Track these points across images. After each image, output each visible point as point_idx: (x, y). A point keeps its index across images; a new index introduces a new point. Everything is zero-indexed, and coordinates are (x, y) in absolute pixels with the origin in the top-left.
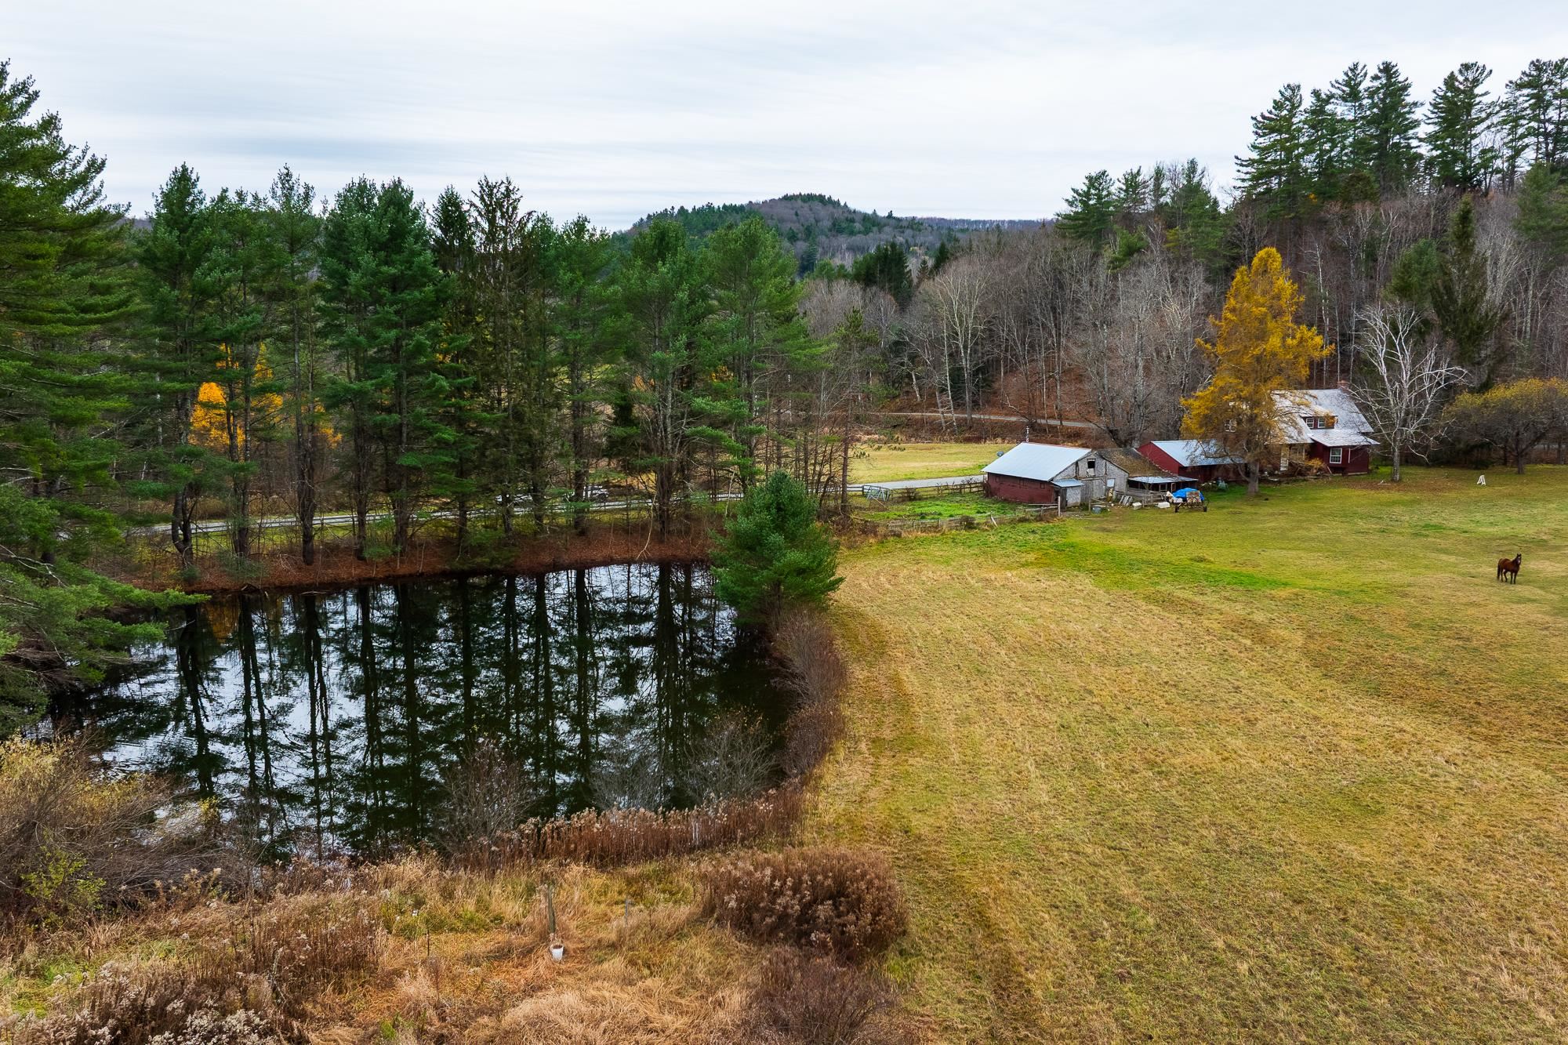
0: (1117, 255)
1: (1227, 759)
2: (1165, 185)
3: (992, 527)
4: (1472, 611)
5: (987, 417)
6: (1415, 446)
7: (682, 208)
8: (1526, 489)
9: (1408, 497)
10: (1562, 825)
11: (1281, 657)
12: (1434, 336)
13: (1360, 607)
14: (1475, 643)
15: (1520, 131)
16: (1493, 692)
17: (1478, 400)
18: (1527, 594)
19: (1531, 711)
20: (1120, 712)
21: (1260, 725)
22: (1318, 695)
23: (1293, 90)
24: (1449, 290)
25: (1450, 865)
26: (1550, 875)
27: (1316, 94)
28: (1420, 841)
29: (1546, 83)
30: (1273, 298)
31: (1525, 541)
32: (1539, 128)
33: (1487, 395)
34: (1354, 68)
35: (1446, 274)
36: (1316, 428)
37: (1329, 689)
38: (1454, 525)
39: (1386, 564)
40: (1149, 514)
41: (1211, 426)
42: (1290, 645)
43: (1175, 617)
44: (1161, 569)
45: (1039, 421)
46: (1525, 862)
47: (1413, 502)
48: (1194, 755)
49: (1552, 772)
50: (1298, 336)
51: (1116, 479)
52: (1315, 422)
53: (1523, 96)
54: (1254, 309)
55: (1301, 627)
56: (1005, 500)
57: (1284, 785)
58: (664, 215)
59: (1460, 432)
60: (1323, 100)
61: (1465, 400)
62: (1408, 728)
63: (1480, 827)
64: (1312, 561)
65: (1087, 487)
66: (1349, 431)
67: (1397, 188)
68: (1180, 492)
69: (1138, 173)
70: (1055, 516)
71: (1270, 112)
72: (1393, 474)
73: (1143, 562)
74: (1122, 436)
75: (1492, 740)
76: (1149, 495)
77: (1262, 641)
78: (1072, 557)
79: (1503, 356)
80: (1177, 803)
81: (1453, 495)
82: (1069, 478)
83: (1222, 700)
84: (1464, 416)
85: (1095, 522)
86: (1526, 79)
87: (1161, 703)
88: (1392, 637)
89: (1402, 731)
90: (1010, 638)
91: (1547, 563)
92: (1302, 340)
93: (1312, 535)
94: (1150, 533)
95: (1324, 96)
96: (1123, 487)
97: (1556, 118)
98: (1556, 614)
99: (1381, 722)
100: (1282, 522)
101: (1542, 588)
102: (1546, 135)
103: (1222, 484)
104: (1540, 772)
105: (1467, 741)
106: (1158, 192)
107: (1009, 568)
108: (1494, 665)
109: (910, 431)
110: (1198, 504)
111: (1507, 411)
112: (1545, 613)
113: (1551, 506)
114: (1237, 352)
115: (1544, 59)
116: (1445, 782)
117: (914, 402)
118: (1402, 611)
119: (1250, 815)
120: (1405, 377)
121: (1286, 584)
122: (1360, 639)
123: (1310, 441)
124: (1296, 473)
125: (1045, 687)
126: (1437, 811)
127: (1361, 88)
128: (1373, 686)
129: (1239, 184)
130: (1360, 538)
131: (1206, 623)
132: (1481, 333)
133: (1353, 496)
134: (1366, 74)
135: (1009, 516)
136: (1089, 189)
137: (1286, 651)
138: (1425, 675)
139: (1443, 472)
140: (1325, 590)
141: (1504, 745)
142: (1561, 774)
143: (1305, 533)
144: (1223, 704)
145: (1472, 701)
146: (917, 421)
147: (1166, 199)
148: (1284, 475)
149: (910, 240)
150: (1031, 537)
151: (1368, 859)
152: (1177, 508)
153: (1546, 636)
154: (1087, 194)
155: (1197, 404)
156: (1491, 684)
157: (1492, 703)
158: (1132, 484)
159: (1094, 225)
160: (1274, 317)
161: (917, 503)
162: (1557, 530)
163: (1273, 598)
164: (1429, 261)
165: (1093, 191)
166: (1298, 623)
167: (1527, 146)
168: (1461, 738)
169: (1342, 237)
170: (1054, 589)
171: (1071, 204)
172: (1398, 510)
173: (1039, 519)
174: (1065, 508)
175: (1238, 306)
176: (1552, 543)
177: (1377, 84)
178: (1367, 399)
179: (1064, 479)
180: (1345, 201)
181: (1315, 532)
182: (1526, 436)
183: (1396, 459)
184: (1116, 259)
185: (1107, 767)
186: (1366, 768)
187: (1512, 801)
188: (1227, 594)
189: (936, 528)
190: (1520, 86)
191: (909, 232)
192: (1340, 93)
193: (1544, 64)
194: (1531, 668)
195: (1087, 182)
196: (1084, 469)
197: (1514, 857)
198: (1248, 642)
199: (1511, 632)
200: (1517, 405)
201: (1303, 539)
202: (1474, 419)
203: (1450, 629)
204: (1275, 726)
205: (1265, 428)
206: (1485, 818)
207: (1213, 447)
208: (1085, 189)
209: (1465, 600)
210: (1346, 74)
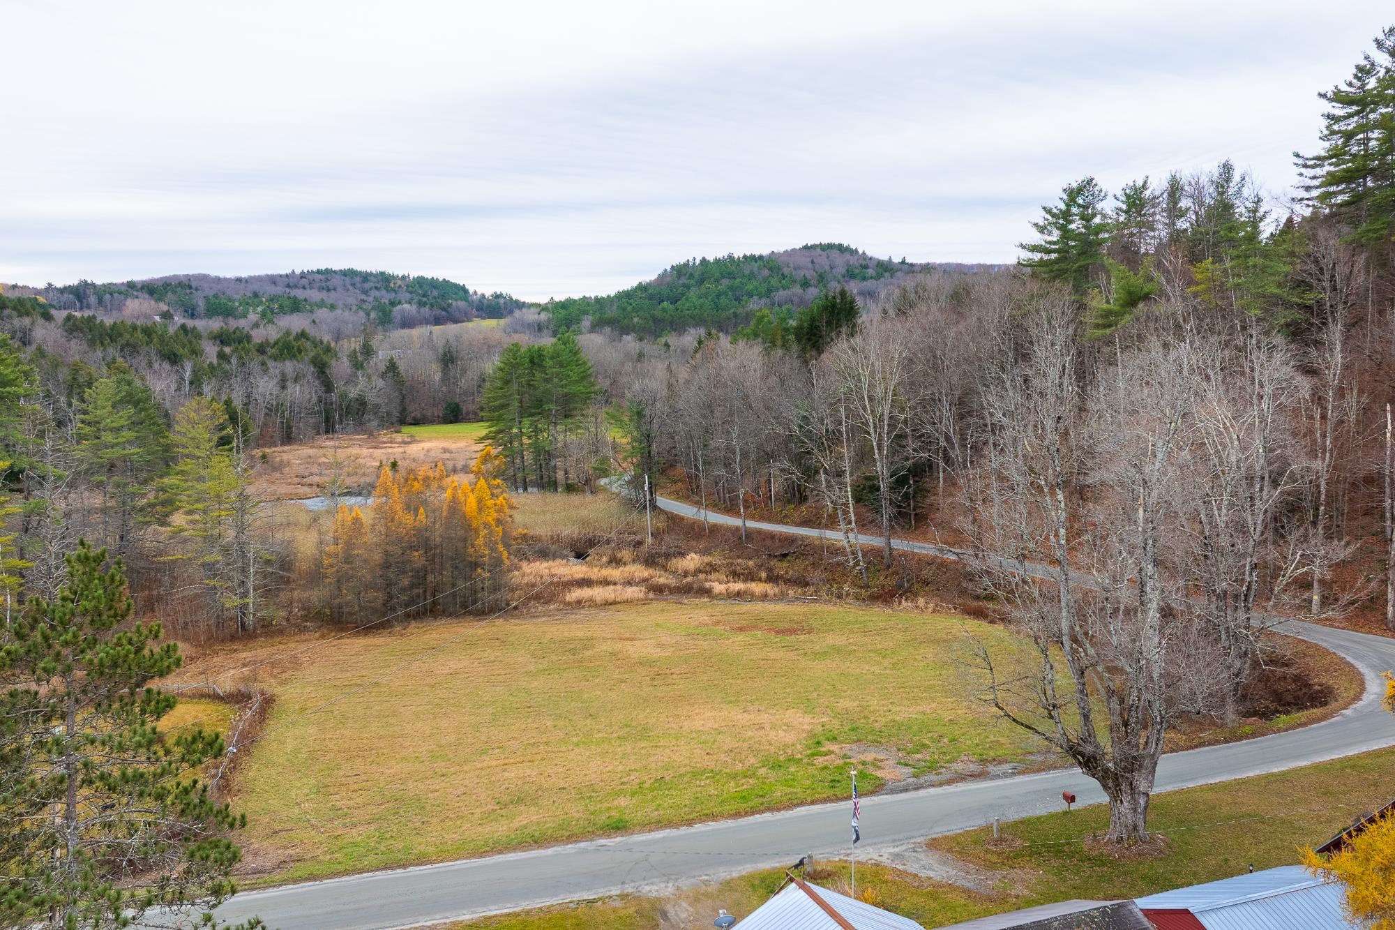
0: (1111, 307)
2: (1184, 203)
7: (704, 259)
58: (686, 265)
69: (1144, 186)
71: (1349, 84)
106: (1175, 212)
136: (1068, 206)
147: (1182, 224)
154: (1066, 215)
159: (1077, 260)
165: (1074, 210)
171: (1042, 229)
184: (1109, 313)
195: (1065, 197)
208: (1063, 207)
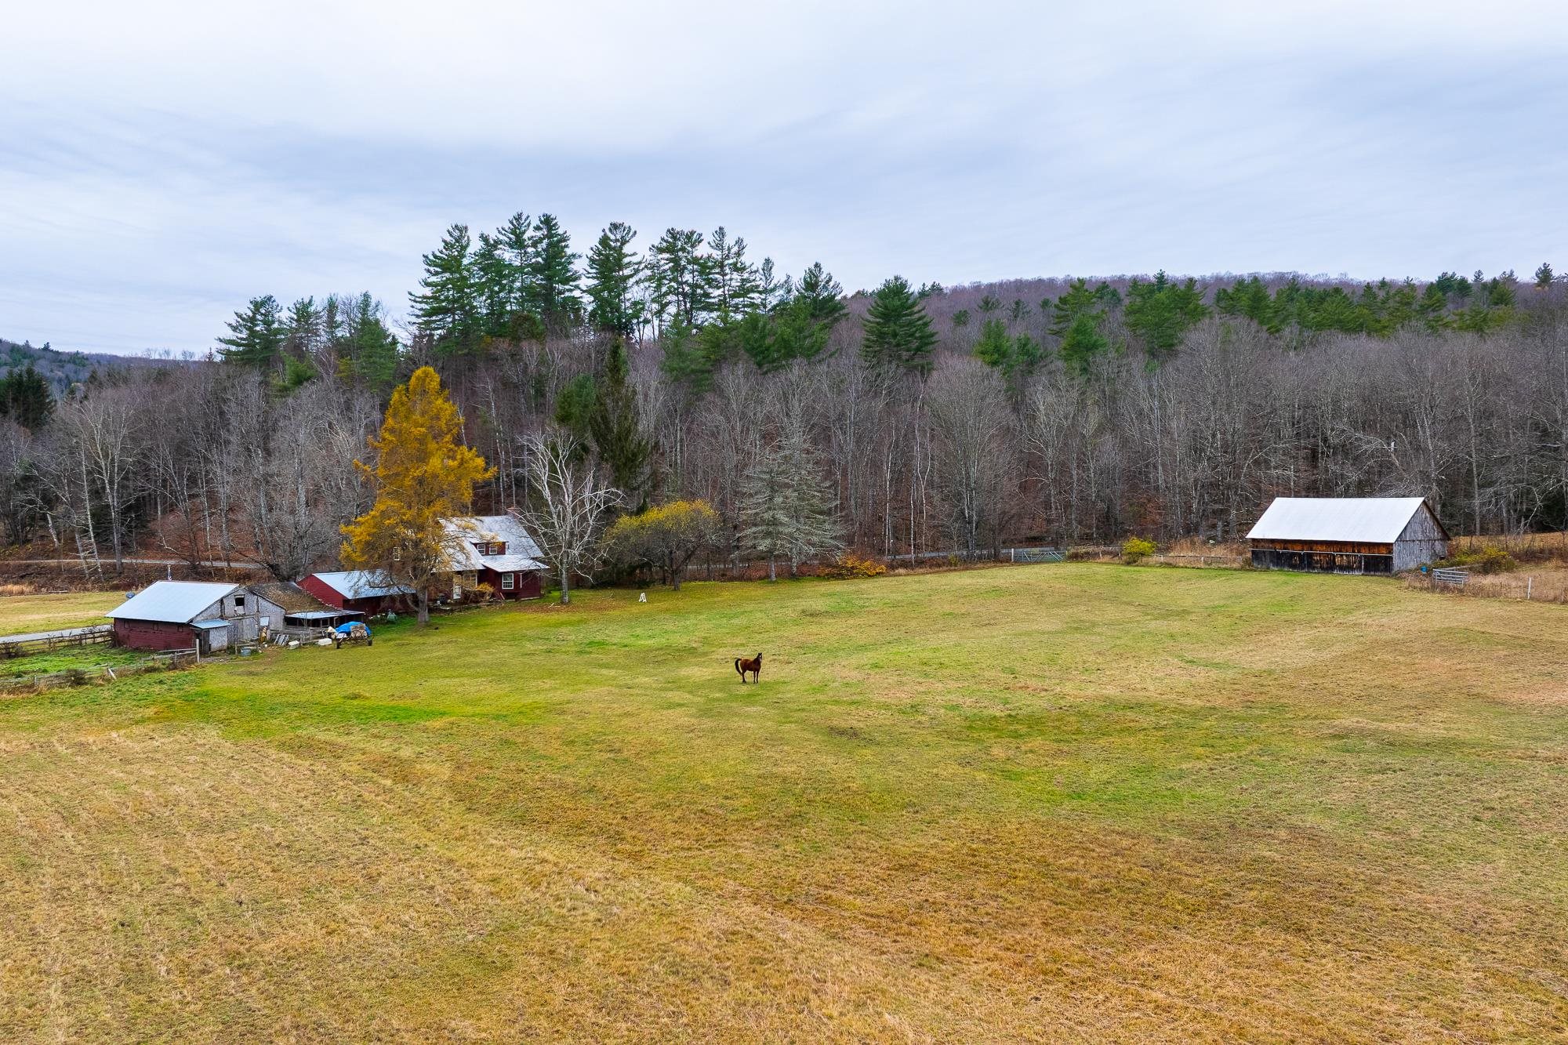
0: (286, 384)
1: (334, 931)
3: (109, 681)
4: (625, 721)
5: (140, 561)
6: (581, 567)
8: (681, 604)
9: (576, 617)
10: (699, 943)
11: (422, 795)
12: (591, 460)
13: (517, 730)
14: (625, 754)
15: (664, 289)
16: (640, 803)
17: (635, 522)
18: (677, 700)
19: (675, 818)
20: (209, 891)
21: (383, 881)
22: (458, 833)
23: (461, 231)
24: (605, 419)
25: (578, 1022)
26: (683, 1008)
27: (484, 239)
28: (547, 996)
29: (680, 250)
30: (432, 419)
31: (678, 650)
32: (678, 288)
33: (643, 517)
34: (518, 217)
35: (601, 404)
36: (487, 554)
37: (470, 824)
38: (615, 641)
39: (549, 683)
40: (307, 652)
41: (375, 554)
42: (435, 780)
43: (307, 763)
44: (306, 711)
45: (202, 563)
46: (660, 999)
47: (580, 622)
48: (292, 933)
49: (692, 883)
50: (459, 457)
51: (270, 617)
52: (486, 548)
53: (663, 259)
54: (413, 429)
55: (450, 759)
56: (137, 650)
57: (398, 954)
59: (622, 553)
60: (492, 245)
61: (625, 522)
62: (551, 858)
63: (614, 964)
64: (473, 687)
65: (236, 627)
66: (520, 556)
67: (561, 330)
68: (344, 626)
69: (310, 303)
70: (193, 662)
71: (441, 252)
72: (562, 597)
73: (288, 705)
74: (285, 570)
75: (635, 857)
76: (310, 631)
77: (405, 779)
78: (203, 707)
79: (657, 481)
80: (254, 1006)
81: (617, 612)
82: (213, 618)
83: (343, 856)
84: (624, 538)
85: (242, 666)
86: (665, 244)
87: (266, 871)
88: (545, 757)
89: (544, 861)
90: (84, 815)
91: (696, 668)
92: (462, 462)
93: (478, 660)
94: (303, 672)
95: (492, 242)
96: (280, 625)
97: (691, 281)
98: (701, 716)
99: (522, 854)
100: (451, 650)
101: (690, 692)
102: (685, 295)
103: (391, 616)
104: (680, 885)
105: (611, 862)
106: (332, 324)
107: (117, 727)
108: (642, 775)
109: (42, 580)
110: (362, 638)
111: (662, 532)
112: (692, 716)
113: (701, 617)
114: (397, 474)
115: (678, 229)
116: (584, 914)
117: (50, 547)
118: (559, 729)
119: (347, 1004)
120: (568, 500)
121: (443, 714)
122: (512, 764)
123: (482, 568)
124: (470, 600)
125: (113, 872)
126: (570, 954)
127: (525, 236)
128: (519, 814)
129: (414, 319)
130: (526, 660)
131: (344, 766)
132: (636, 460)
133: (525, 620)
134: (529, 224)
135: (134, 667)
136: (254, 314)
137: (429, 788)
138: (574, 795)
139: (610, 592)
140: (483, 715)
141: (647, 860)
142: (700, 883)
143: (472, 659)
144: (343, 862)
145: (619, 816)
146: (51, 569)
147: (338, 333)
148: (458, 602)
149: (71, 375)
150: (157, 688)
151: (484, 1035)
152: (339, 644)
153: (691, 738)
154: (253, 320)
155: (358, 530)
156: (638, 795)
157: (638, 815)
158: (290, 622)
159: (262, 353)
160: (435, 438)
161: (17, 661)
162: (705, 638)
163: (425, 730)
164: (588, 394)
165: (259, 317)
166: (447, 754)
167: (670, 303)
168: (604, 859)
169: (512, 373)
170: (168, 747)
171: (235, 329)
172: (564, 630)
173: (173, 667)
174: (206, 651)
175: (397, 426)
176: (700, 650)
177: (539, 234)
178: (532, 522)
179: (206, 620)
180: (513, 339)
181: (483, 657)
182: (680, 554)
183: (564, 581)
184: (284, 388)
185: (168, 972)
186: (498, 914)
187: (650, 925)
188: (376, 731)
189: (30, 687)
190: (661, 250)
191: (70, 367)
192: (507, 240)
193: (678, 233)
194: (677, 772)
195: (252, 307)
196: (231, 607)
197: (649, 994)
198: (388, 782)
199: (660, 739)
200: (669, 525)
201: (468, 666)
202: (633, 540)
203: (602, 742)
204: (400, 879)
205: (433, 554)
206: (621, 952)
207: (379, 576)
208: (250, 314)
209: (619, 712)
210: (511, 222)
